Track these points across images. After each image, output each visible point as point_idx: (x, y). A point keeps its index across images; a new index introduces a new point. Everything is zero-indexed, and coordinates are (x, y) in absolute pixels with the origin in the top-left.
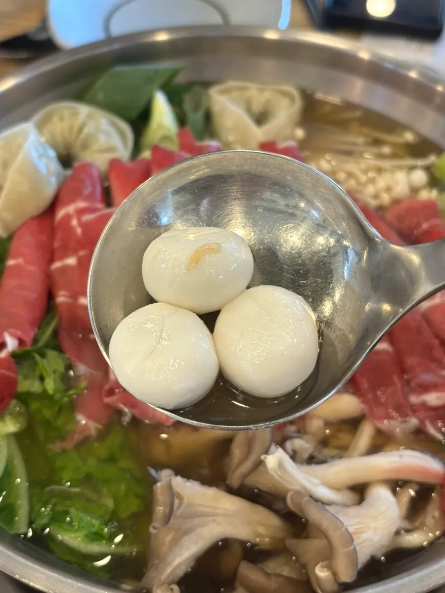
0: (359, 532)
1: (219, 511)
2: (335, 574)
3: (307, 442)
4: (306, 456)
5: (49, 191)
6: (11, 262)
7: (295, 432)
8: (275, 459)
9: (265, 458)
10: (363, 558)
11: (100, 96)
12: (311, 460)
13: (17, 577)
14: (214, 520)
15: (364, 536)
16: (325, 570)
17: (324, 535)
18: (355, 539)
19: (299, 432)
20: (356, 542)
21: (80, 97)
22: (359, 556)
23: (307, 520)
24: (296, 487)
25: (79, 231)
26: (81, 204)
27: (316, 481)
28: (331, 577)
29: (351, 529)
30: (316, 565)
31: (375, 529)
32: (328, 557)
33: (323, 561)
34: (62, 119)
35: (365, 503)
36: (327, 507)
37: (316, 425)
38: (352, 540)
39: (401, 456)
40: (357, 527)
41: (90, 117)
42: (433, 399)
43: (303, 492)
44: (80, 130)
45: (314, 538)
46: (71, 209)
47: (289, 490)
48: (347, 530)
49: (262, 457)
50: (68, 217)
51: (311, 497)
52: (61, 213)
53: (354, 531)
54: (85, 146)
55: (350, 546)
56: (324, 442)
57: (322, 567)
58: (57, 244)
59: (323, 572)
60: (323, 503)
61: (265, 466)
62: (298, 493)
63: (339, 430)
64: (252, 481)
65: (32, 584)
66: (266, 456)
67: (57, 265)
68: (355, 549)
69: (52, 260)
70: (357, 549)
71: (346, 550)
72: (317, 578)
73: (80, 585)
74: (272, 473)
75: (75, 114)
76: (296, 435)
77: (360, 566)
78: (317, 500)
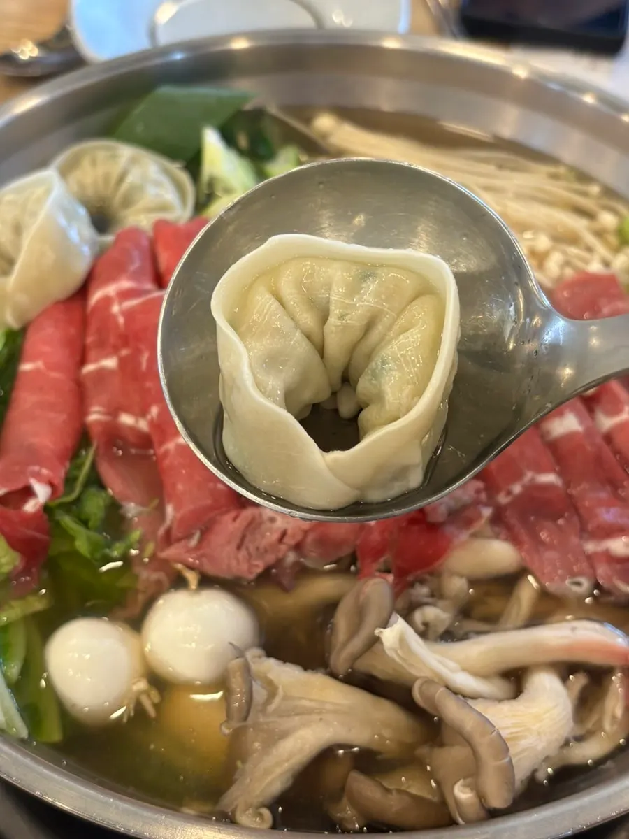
0: (515, 738)
1: (328, 707)
2: (481, 797)
3: (444, 610)
4: (441, 629)
5: (80, 267)
6: (26, 367)
7: (427, 597)
8: (395, 634)
9: (381, 632)
10: (521, 774)
11: (139, 129)
12: (449, 636)
13: (38, 793)
14: (321, 719)
15: (524, 743)
16: (468, 790)
17: (468, 742)
18: (510, 748)
19: (432, 595)
20: (512, 751)
21: (108, 131)
22: (516, 771)
23: (441, 720)
24: (426, 674)
25: (121, 320)
26: (126, 284)
27: (452, 664)
28: (476, 800)
29: (504, 734)
30: (455, 783)
31: (539, 734)
32: (473, 772)
33: (465, 778)
34: (94, 163)
35: (523, 697)
36: (470, 702)
37: (457, 585)
38: (508, 750)
39: (574, 629)
40: (514, 730)
41: (133, 161)
42: (618, 546)
43: (436, 680)
44: (121, 179)
45: (452, 745)
46: (111, 290)
47: (417, 678)
48: (499, 735)
49: (377, 632)
50: (107, 301)
51: (448, 687)
52: (96, 296)
53: (509, 736)
54: (127, 202)
55: (503, 759)
56: (466, 611)
57: (465, 786)
58: (90, 340)
59: (464, 793)
60: (464, 696)
61: (382, 643)
62: (429, 681)
63: (487, 594)
64: (364, 665)
65: (58, 804)
66: (382, 630)
67: (90, 368)
68: (510, 761)
69: (83, 361)
70: (514, 761)
71: (498, 763)
72: (457, 801)
73: (126, 806)
74: (390, 653)
75: (114, 157)
76: (430, 600)
77: (518, 784)
78: (456, 692)
